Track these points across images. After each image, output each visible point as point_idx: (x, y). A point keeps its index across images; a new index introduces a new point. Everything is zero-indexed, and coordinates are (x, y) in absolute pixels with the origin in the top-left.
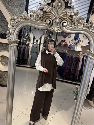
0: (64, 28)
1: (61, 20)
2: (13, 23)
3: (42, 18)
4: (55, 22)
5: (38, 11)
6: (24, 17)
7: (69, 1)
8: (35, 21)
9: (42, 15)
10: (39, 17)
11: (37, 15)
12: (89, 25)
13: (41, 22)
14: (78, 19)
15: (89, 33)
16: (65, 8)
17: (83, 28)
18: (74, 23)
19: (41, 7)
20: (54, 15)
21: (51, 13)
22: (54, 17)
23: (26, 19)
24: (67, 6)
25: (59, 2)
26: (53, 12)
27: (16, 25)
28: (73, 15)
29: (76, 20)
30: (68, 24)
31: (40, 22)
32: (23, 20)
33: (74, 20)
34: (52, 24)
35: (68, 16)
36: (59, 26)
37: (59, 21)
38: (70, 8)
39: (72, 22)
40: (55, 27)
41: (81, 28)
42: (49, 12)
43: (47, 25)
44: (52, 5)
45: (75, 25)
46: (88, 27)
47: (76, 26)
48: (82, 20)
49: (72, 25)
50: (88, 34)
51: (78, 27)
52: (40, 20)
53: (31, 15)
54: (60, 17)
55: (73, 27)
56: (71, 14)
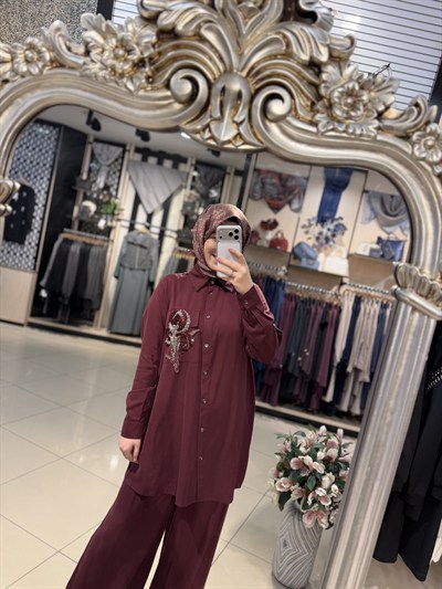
0: (273, 127)
1: (257, 83)
3: (147, 64)
4: (223, 90)
5: (130, 27)
6: (48, 56)
8: (112, 81)
9: (152, 50)
10: (135, 57)
11: (123, 43)
12: (408, 123)
13: (146, 91)
14: (351, 86)
15: (411, 164)
16: (285, 17)
17: (379, 138)
18: (330, 106)
19: (145, 2)
20: (216, 51)
21: (203, 40)
22: (215, 64)
23: (58, 63)
24: (291, 9)
26: (210, 36)
28: (324, 57)
29: (342, 86)
30: (293, 110)
31: (140, 88)
32: (41, 71)
33: (327, 87)
34: (208, 102)
35: (298, 63)
36: (242, 115)
37: (248, 89)
38: (309, 20)
39: (320, 97)
40: (220, 119)
41: (365, 132)
42: (191, 34)
43: (177, 106)
45: (333, 118)
46: (406, 130)
47: (339, 122)
48: (370, 91)
49: (318, 117)
50: (404, 171)
51: (351, 131)
52: (138, 74)
53: (86, 44)
54: (252, 68)
55: (325, 127)
56: (314, 54)
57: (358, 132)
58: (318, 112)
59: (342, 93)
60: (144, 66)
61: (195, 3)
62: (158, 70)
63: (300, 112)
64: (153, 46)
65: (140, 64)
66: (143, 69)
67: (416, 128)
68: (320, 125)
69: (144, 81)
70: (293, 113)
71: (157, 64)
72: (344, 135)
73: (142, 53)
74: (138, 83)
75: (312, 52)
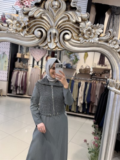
0: (67, 43)
1: (60, 30)
4: (50, 33)
5: (20, 17)
8: (16, 34)
10: (23, 25)
11: (18, 22)
12: (108, 38)
13: (27, 35)
14: (89, 28)
15: (110, 49)
16: (67, 10)
17: (99, 43)
18: (83, 35)
19: (24, 9)
20: (47, 22)
21: (43, 19)
22: (47, 25)
24: (69, 7)
26: (45, 17)
28: (80, 20)
29: (86, 29)
30: (72, 37)
34: (46, 37)
35: (72, 23)
36: (57, 40)
37: (58, 32)
38: (75, 10)
39: (80, 32)
40: (50, 42)
41: (95, 42)
42: (39, 17)
43: (37, 40)
44: (44, 6)
45: (85, 38)
46: (107, 40)
47: (87, 39)
48: (95, 29)
49: (80, 38)
52: (24, 31)
53: (8, 23)
54: (59, 26)
56: (77, 20)
57: (93, 42)
58: (80, 37)
59: (86, 31)
60: (26, 28)
61: (39, 8)
62: (30, 29)
63: (74, 37)
64: (28, 22)
65: (24, 28)
66: (25, 29)
67: (110, 39)
68: (81, 41)
69: (26, 32)
70: (72, 38)
71: (30, 27)
72: (89, 43)
73: (25, 24)
74: (24, 34)
75: (76, 19)
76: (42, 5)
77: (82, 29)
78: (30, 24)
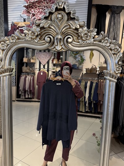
0: (70, 45)
1: (64, 35)
2: (3, 46)
3: (39, 36)
4: (57, 38)
5: (34, 28)
6: (17, 38)
7: (71, 12)
8: (31, 41)
10: (36, 34)
11: (33, 32)
12: (101, 38)
13: (39, 41)
14: (86, 32)
15: (103, 47)
16: (68, 20)
17: (94, 43)
18: (82, 37)
19: (37, 22)
20: (54, 30)
22: (54, 33)
23: (19, 39)
24: (69, 17)
25: (59, 14)
26: (52, 27)
27: (7, 48)
28: (78, 27)
30: (73, 40)
32: (16, 41)
34: (54, 42)
35: (73, 29)
36: (62, 43)
37: (62, 37)
38: (74, 19)
39: (79, 36)
40: (57, 45)
41: (91, 42)
42: (48, 27)
43: (47, 44)
45: (83, 40)
46: (100, 40)
48: (90, 33)
49: (79, 41)
50: (102, 49)
51: (87, 42)
52: (37, 38)
53: (25, 34)
54: (63, 32)
55: (81, 42)
57: (89, 42)
58: (79, 39)
59: (84, 34)
60: (38, 36)
61: (47, 20)
62: (41, 36)
63: (75, 40)
64: (40, 31)
65: (37, 36)
67: (102, 39)
69: (39, 39)
72: (86, 44)
73: (37, 33)
74: (37, 40)
75: (75, 26)
76: (50, 18)
77: (80, 34)
78: (41, 33)
